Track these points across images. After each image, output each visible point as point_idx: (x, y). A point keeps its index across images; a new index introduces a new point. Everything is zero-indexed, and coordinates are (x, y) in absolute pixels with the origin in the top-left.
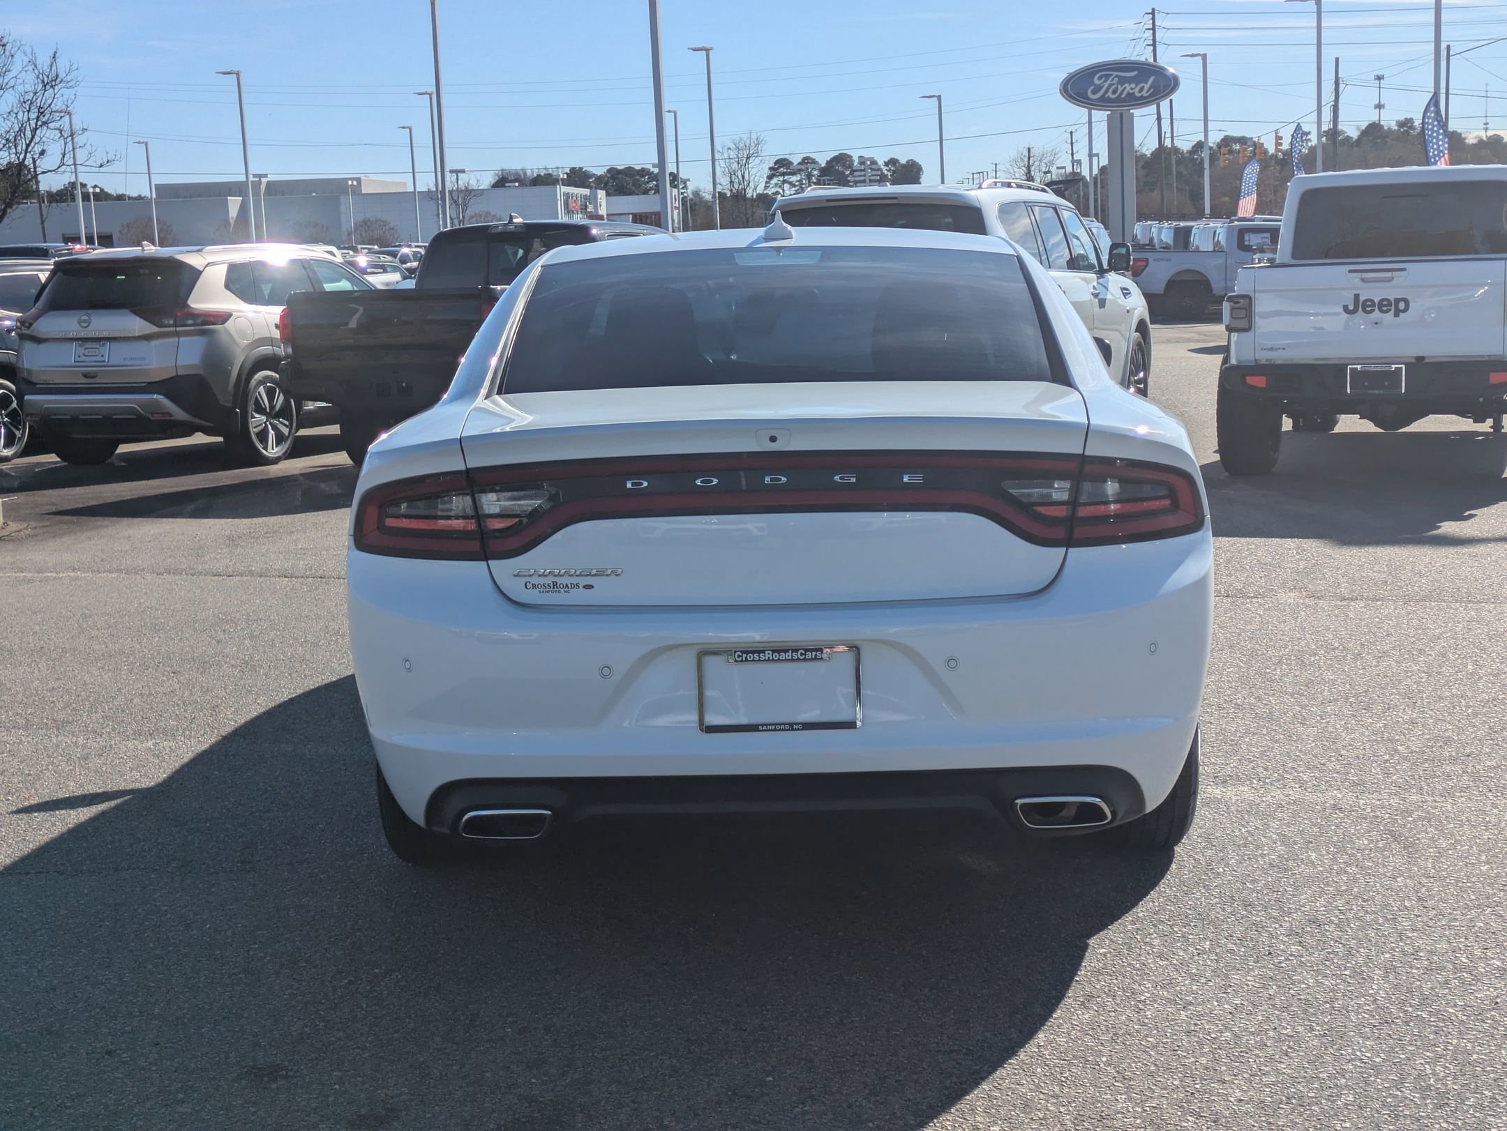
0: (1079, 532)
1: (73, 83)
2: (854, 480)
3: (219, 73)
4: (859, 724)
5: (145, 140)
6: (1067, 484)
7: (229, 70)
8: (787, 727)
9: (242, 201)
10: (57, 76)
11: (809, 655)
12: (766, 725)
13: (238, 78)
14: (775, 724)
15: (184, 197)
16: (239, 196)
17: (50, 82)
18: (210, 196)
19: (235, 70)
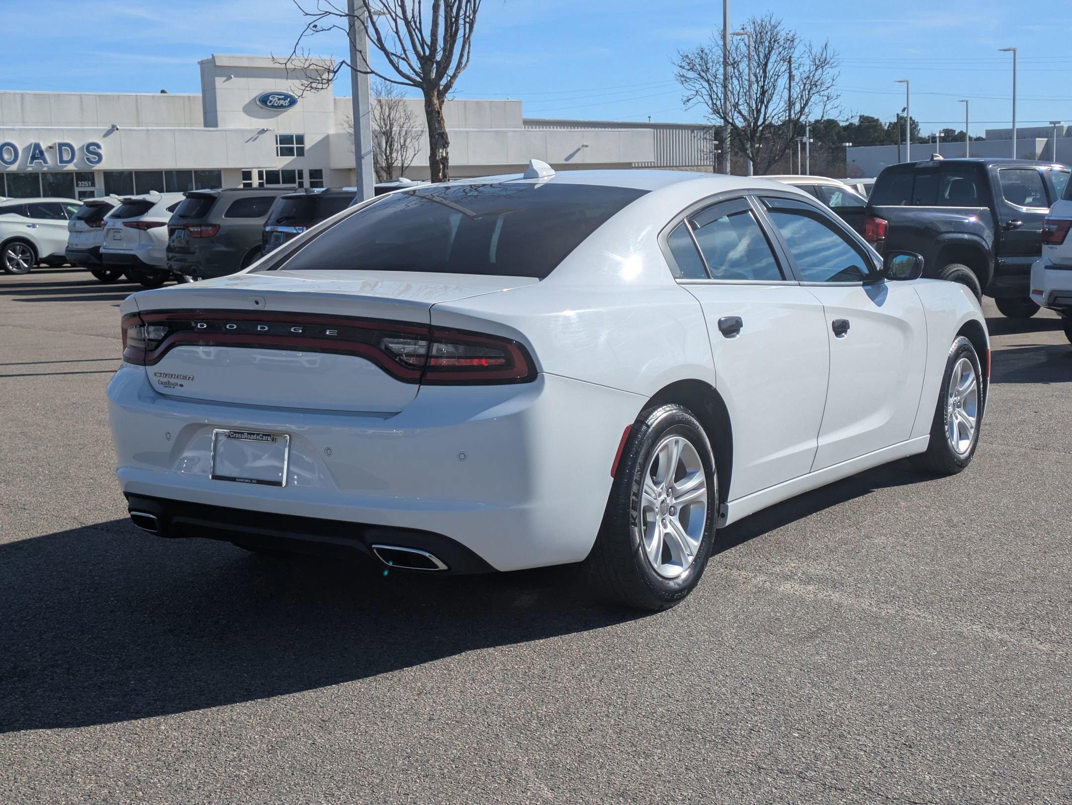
0: (429, 376)
1: (835, 64)
2: (300, 331)
3: (1001, 50)
4: (284, 484)
5: (966, 99)
6: (424, 343)
7: (1007, 48)
8: (250, 481)
9: (1047, 141)
10: (825, 60)
11: (264, 438)
12: (240, 478)
13: (1015, 54)
14: (244, 479)
15: (1006, 139)
16: (1046, 138)
17: (821, 64)
18: (1025, 138)
19: (1013, 47)
